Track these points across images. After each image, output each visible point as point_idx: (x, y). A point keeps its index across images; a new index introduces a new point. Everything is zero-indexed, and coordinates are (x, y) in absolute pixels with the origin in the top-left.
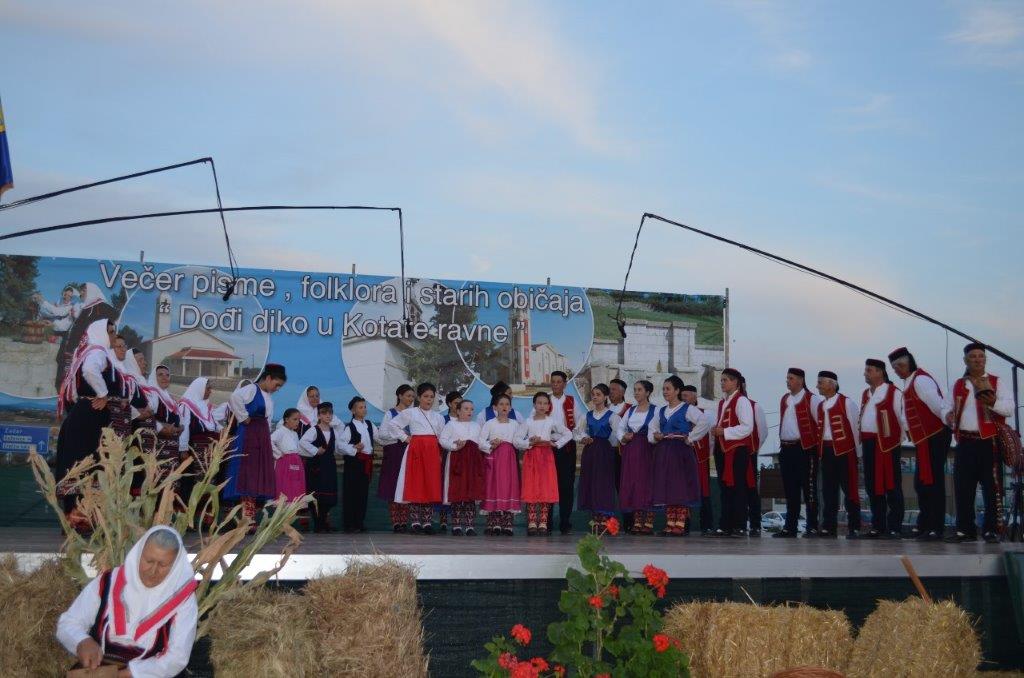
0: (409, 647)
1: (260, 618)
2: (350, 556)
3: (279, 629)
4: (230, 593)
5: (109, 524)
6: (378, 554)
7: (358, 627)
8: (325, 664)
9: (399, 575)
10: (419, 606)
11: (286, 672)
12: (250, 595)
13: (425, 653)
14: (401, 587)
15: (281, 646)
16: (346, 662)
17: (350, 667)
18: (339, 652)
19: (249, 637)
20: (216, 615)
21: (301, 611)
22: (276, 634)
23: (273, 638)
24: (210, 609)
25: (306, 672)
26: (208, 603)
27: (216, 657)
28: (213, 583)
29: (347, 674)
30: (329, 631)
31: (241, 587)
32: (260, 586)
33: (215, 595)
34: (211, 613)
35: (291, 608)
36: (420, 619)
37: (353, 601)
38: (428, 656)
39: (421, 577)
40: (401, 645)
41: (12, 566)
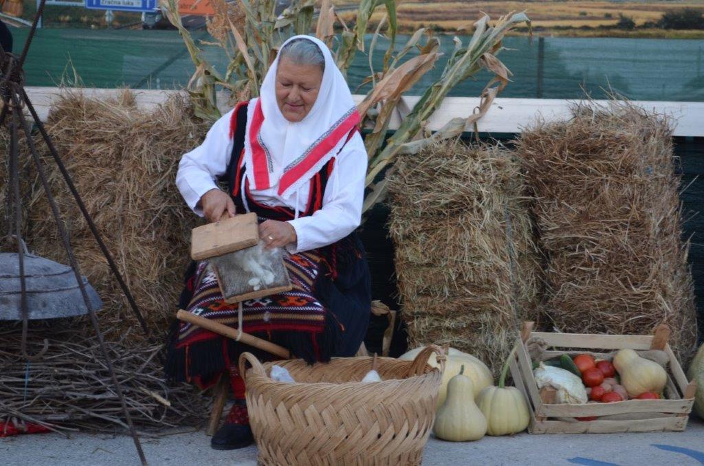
0: (663, 225)
1: (456, 176)
2: (578, 101)
3: (483, 190)
4: (415, 146)
5: (250, 52)
6: (618, 99)
7: (593, 193)
8: (546, 244)
9: (649, 127)
10: (677, 173)
11: (495, 251)
12: (442, 148)
13: (684, 238)
14: (653, 141)
15: (487, 214)
16: (575, 240)
17: (581, 248)
18: (565, 228)
19: (443, 202)
20: (396, 173)
21: (512, 171)
22: (480, 199)
23: (476, 203)
24: (389, 166)
25: (520, 254)
26: (385, 158)
27: (397, 229)
28: (390, 134)
29: (576, 257)
30: (552, 197)
31: (429, 137)
32: (455, 137)
33: (392, 148)
34: (389, 173)
35: (498, 165)
36: (679, 189)
37: (586, 158)
38: (688, 242)
39: (678, 132)
40: (653, 219)
41: (130, 102)
